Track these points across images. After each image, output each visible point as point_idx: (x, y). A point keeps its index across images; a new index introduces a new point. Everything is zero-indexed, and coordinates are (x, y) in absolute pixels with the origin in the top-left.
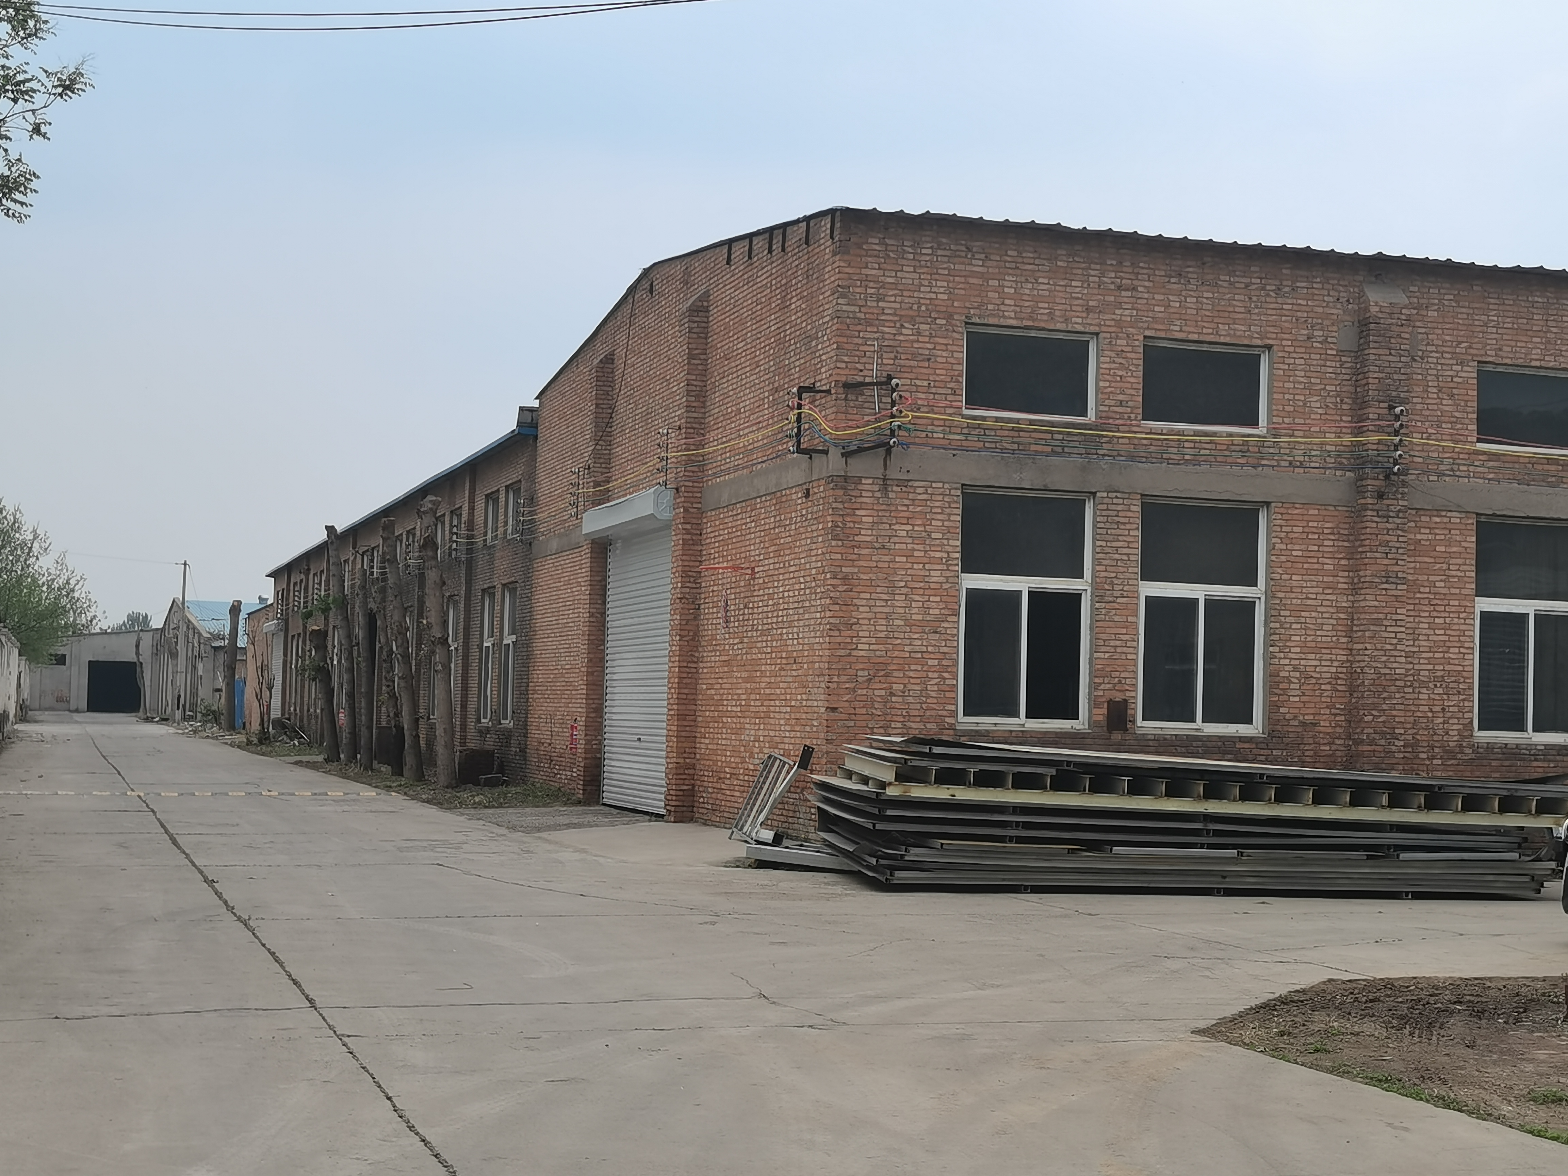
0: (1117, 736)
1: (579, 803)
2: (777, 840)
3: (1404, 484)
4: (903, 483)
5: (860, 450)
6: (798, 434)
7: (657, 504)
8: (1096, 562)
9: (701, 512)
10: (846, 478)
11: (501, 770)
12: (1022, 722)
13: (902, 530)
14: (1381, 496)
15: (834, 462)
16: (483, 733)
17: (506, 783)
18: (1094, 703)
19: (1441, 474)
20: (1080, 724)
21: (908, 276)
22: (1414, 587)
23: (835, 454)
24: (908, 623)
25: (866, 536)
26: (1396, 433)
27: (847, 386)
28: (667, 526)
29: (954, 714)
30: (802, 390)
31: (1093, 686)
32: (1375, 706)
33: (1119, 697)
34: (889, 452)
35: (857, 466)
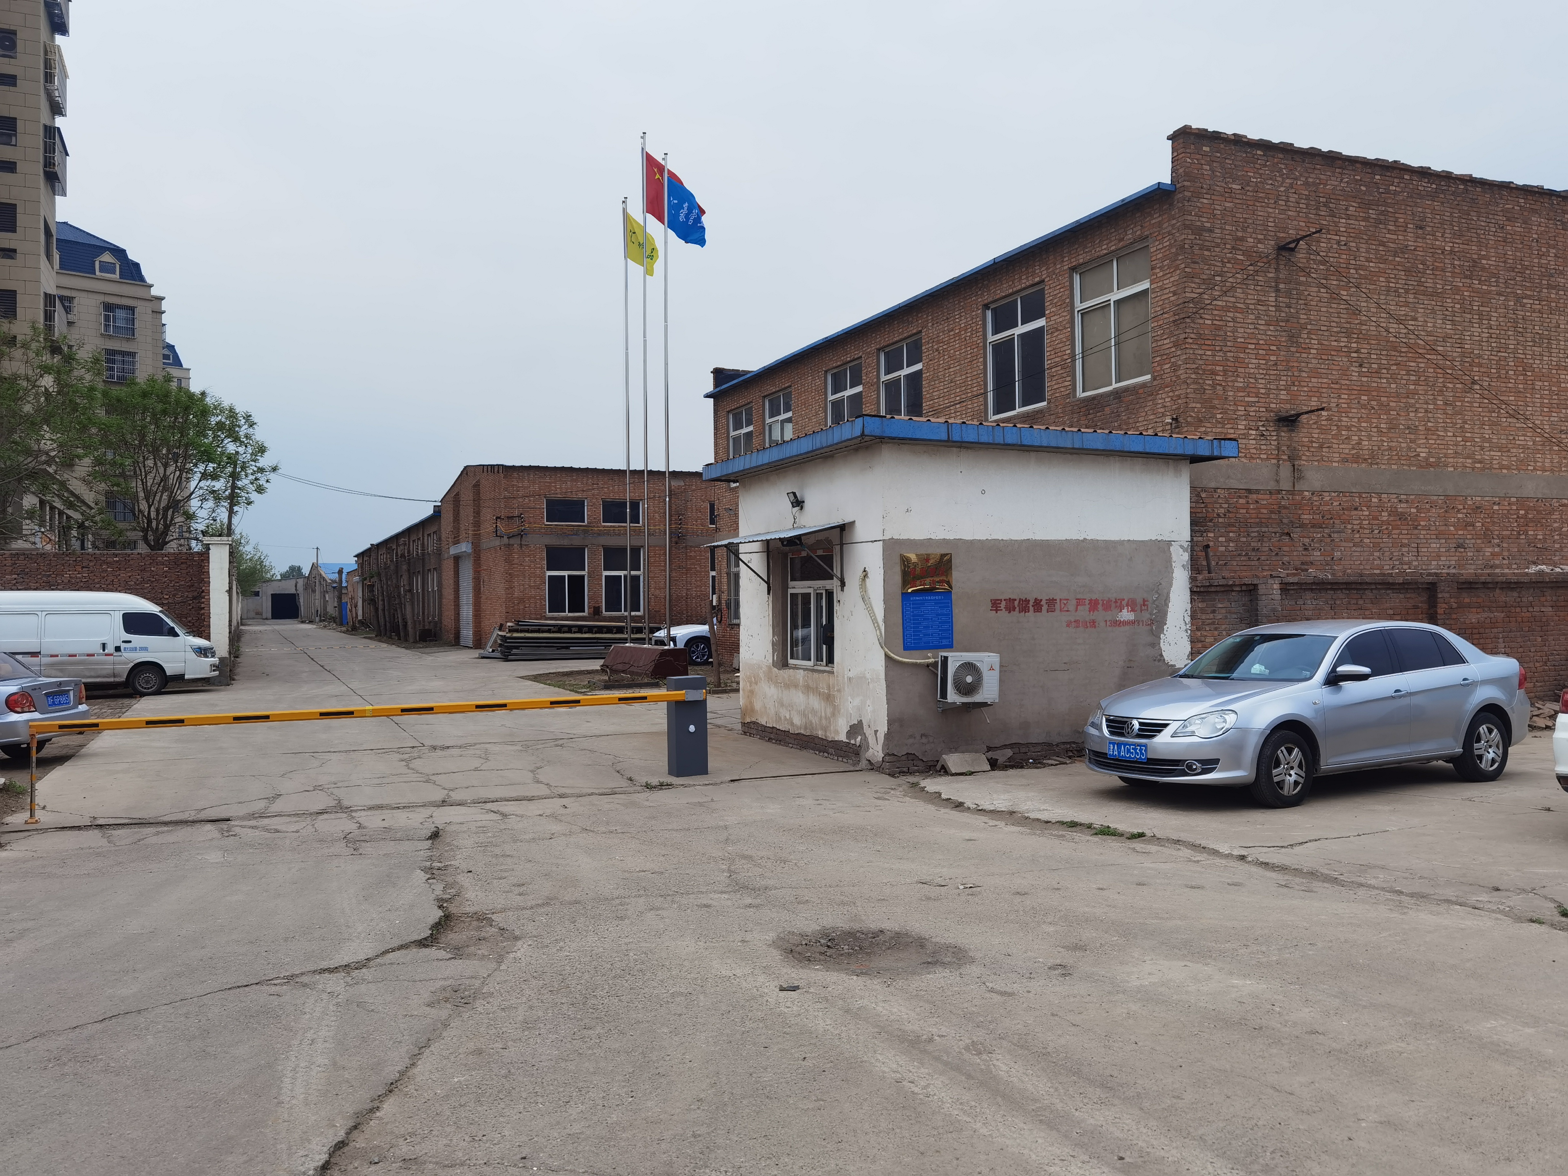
0: (597, 617)
1: (453, 646)
2: (493, 651)
3: (684, 539)
4: (526, 545)
5: (513, 536)
6: (496, 531)
7: (467, 547)
8: (588, 566)
9: (480, 551)
10: (509, 545)
11: (435, 636)
12: (567, 614)
13: (527, 559)
14: (677, 543)
15: (505, 540)
16: (430, 623)
17: (436, 641)
18: (589, 608)
19: (698, 536)
20: (585, 614)
21: (526, 484)
22: (688, 570)
23: (505, 537)
24: (530, 586)
25: (516, 561)
26: (680, 524)
27: (508, 517)
28: (469, 555)
29: (545, 612)
30: (497, 518)
31: (589, 603)
32: (677, 605)
33: (597, 605)
34: (522, 536)
35: (512, 541)
